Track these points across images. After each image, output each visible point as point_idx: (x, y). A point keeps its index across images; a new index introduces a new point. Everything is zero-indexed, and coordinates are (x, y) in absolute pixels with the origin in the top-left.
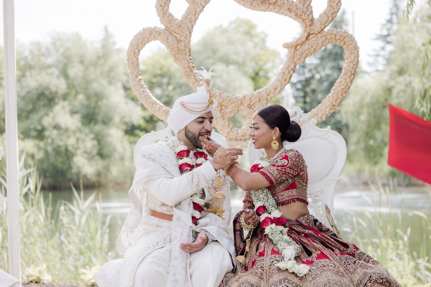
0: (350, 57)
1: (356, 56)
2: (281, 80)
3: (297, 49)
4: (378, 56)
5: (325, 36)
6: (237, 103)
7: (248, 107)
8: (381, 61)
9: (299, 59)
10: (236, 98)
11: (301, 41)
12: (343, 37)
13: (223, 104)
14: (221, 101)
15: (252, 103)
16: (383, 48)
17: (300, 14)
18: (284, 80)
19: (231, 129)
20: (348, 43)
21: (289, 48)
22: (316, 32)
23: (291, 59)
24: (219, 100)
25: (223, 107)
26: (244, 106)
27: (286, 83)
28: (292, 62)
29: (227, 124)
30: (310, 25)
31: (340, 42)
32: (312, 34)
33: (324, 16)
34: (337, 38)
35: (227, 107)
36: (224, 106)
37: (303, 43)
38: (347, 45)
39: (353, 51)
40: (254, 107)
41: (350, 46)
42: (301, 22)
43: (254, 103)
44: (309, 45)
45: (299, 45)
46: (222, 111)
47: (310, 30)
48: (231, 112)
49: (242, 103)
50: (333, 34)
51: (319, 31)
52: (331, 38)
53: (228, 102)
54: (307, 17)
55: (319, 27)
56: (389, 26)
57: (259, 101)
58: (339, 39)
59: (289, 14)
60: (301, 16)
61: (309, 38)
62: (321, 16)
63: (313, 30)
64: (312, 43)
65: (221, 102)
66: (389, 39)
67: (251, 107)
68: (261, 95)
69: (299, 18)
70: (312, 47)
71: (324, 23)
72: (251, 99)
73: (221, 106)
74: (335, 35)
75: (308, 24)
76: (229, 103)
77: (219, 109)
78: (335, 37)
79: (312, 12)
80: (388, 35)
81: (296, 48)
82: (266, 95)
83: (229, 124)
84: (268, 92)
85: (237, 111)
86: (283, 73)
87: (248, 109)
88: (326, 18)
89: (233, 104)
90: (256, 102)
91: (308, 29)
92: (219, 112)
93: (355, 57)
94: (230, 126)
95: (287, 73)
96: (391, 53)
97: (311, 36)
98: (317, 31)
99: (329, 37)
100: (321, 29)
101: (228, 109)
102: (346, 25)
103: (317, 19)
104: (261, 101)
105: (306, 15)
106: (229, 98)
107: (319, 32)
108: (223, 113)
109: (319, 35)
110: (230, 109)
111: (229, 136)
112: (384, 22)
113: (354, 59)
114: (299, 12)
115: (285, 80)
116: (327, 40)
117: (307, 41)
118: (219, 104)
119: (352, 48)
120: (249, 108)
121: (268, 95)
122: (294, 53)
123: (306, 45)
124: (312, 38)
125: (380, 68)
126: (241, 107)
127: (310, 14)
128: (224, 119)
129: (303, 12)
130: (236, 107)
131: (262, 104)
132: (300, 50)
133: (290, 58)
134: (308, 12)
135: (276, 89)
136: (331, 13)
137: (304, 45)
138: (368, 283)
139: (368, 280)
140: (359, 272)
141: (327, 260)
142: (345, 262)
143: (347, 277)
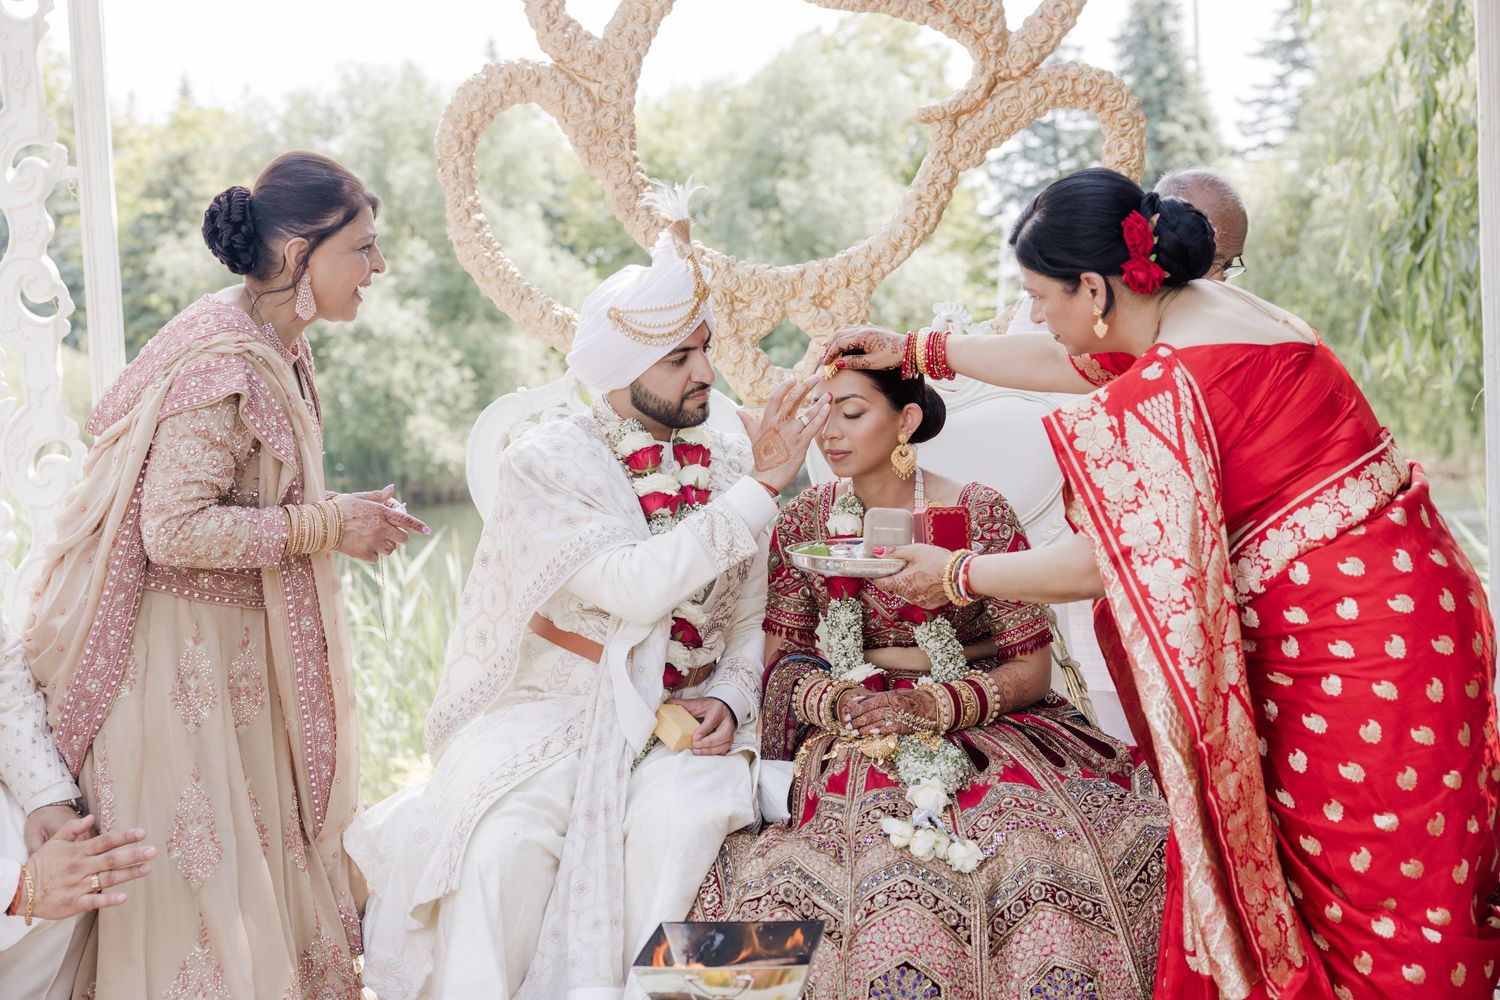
0: (1119, 147)
1: (1136, 142)
2: (912, 217)
3: (959, 124)
5: (1043, 83)
6: (781, 291)
7: (814, 304)
9: (967, 154)
10: (778, 275)
11: (972, 100)
12: (1096, 88)
13: (737, 294)
14: (731, 285)
15: (826, 290)
17: (967, 20)
18: (922, 219)
19: (764, 370)
20: (1111, 105)
21: (936, 123)
22: (1016, 73)
23: (942, 155)
24: (724, 282)
25: (739, 306)
26: (800, 299)
27: (927, 228)
28: (945, 163)
29: (750, 355)
30: (998, 53)
31: (1089, 101)
32: (1004, 80)
33: (1039, 22)
34: (1080, 89)
35: (748, 305)
36: (742, 301)
37: (977, 107)
38: (1108, 110)
39: (1127, 128)
40: (833, 302)
41: (1119, 115)
42: (971, 42)
43: (832, 292)
44: (996, 112)
45: (963, 113)
46: (736, 316)
47: (999, 67)
48: (763, 319)
49: (794, 290)
50: (1066, 77)
51: (1024, 69)
52: (1061, 91)
53: (752, 288)
54: (987, 26)
55: (1026, 56)
57: (847, 286)
58: (1086, 94)
59: (934, 18)
60: (969, 23)
61: (994, 92)
62: (1029, 23)
63: (1008, 67)
64: (1004, 107)
65: (733, 289)
67: (821, 303)
68: (851, 266)
69: (963, 31)
70: (1005, 117)
71: (1038, 44)
72: (821, 277)
73: (732, 303)
74: (1074, 80)
75: (992, 49)
76: (756, 292)
77: (727, 310)
78: (1073, 88)
79: (1001, 12)
81: (955, 123)
82: (867, 267)
83: (757, 355)
84: (873, 256)
85: (780, 315)
86: (919, 199)
87: (814, 308)
88: (1045, 31)
89: (769, 293)
90: (837, 288)
91: (991, 66)
92: (726, 319)
93: (1134, 146)
94: (759, 361)
95: (929, 199)
97: (1000, 86)
98: (1019, 68)
99: (1054, 89)
100: (1029, 64)
101: (755, 311)
103: (1017, 32)
104: (852, 286)
105: (986, 21)
106: (756, 278)
107: (1025, 74)
108: (738, 322)
109: (1025, 83)
110: (758, 310)
111: (758, 392)
113: (1132, 151)
114: (963, 11)
115: (926, 219)
116: (1050, 97)
117: (987, 101)
118: (725, 295)
119: (1126, 121)
120: (817, 306)
121: (873, 267)
122: (951, 136)
123: (987, 114)
124: (1002, 91)
126: (793, 305)
127: (997, 18)
128: (741, 341)
129: (975, 11)
130: (777, 303)
131: (855, 294)
132: (968, 127)
133: (939, 153)
134: (990, 15)
135: (896, 248)
136: (1059, 15)
137: (980, 114)
138: (1153, 863)
139: (1153, 855)
140: (1128, 829)
141: (1032, 791)
142: (1086, 800)
143: (1089, 846)
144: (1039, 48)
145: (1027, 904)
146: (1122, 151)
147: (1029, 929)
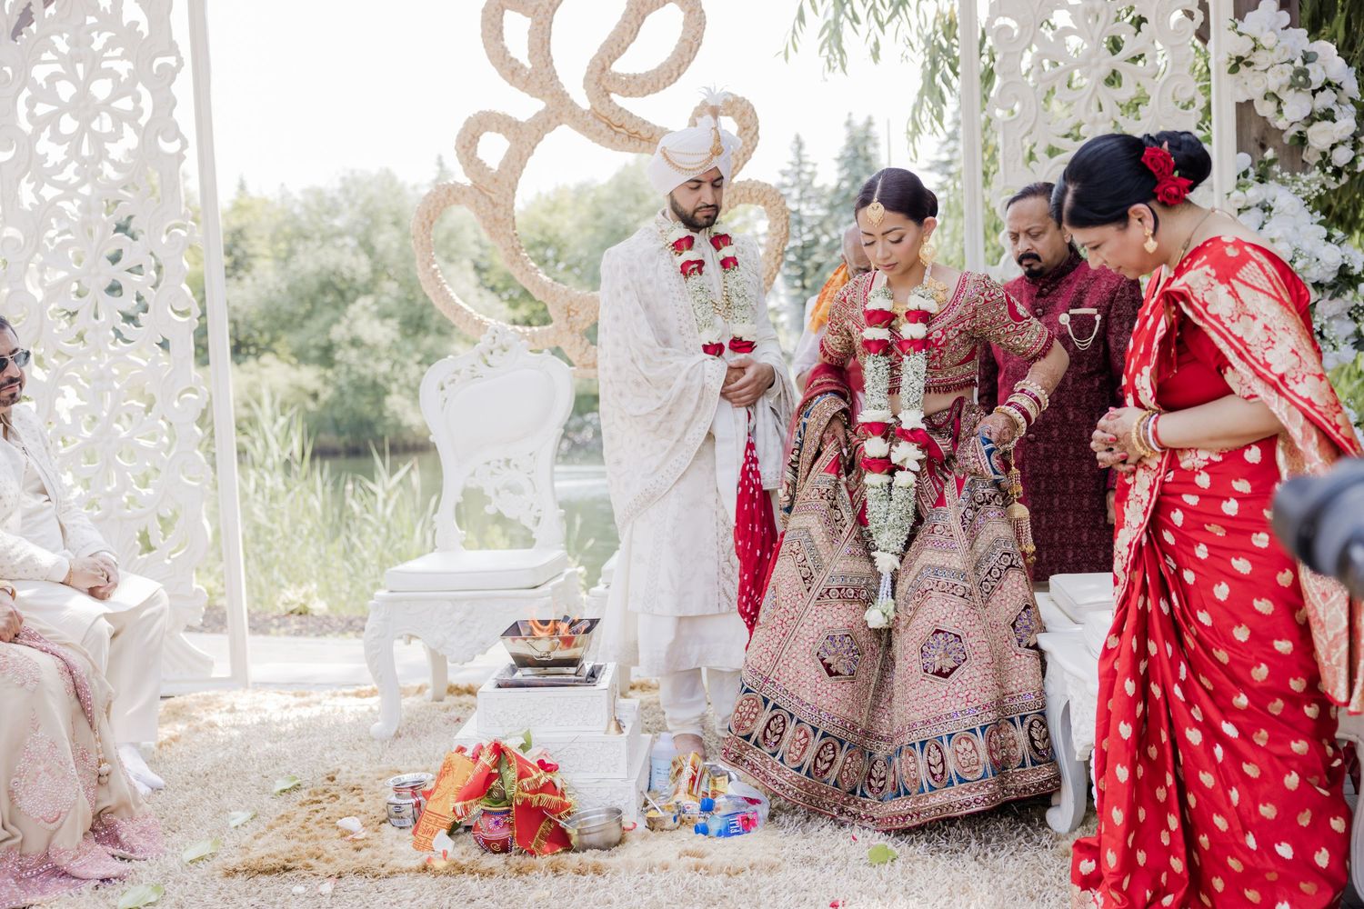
5: (733, 191)
12: (762, 193)
13: (571, 307)
14: (567, 302)
19: (586, 348)
24: (563, 301)
25: (572, 313)
29: (578, 340)
31: (759, 200)
34: (753, 194)
35: (577, 313)
36: (573, 311)
41: (775, 208)
46: (570, 319)
48: (585, 321)
50: (746, 187)
53: (579, 304)
58: (757, 196)
65: (568, 304)
73: (568, 312)
74: (750, 189)
76: (581, 306)
77: (566, 315)
78: (750, 193)
83: (583, 340)
89: (588, 307)
92: (565, 321)
94: (584, 343)
99: (739, 194)
106: (581, 298)
108: (571, 322)
110: (582, 316)
111: (582, 360)
113: (782, 228)
116: (737, 199)
118: (564, 308)
119: (778, 211)
128: (573, 332)
146: (776, 228)
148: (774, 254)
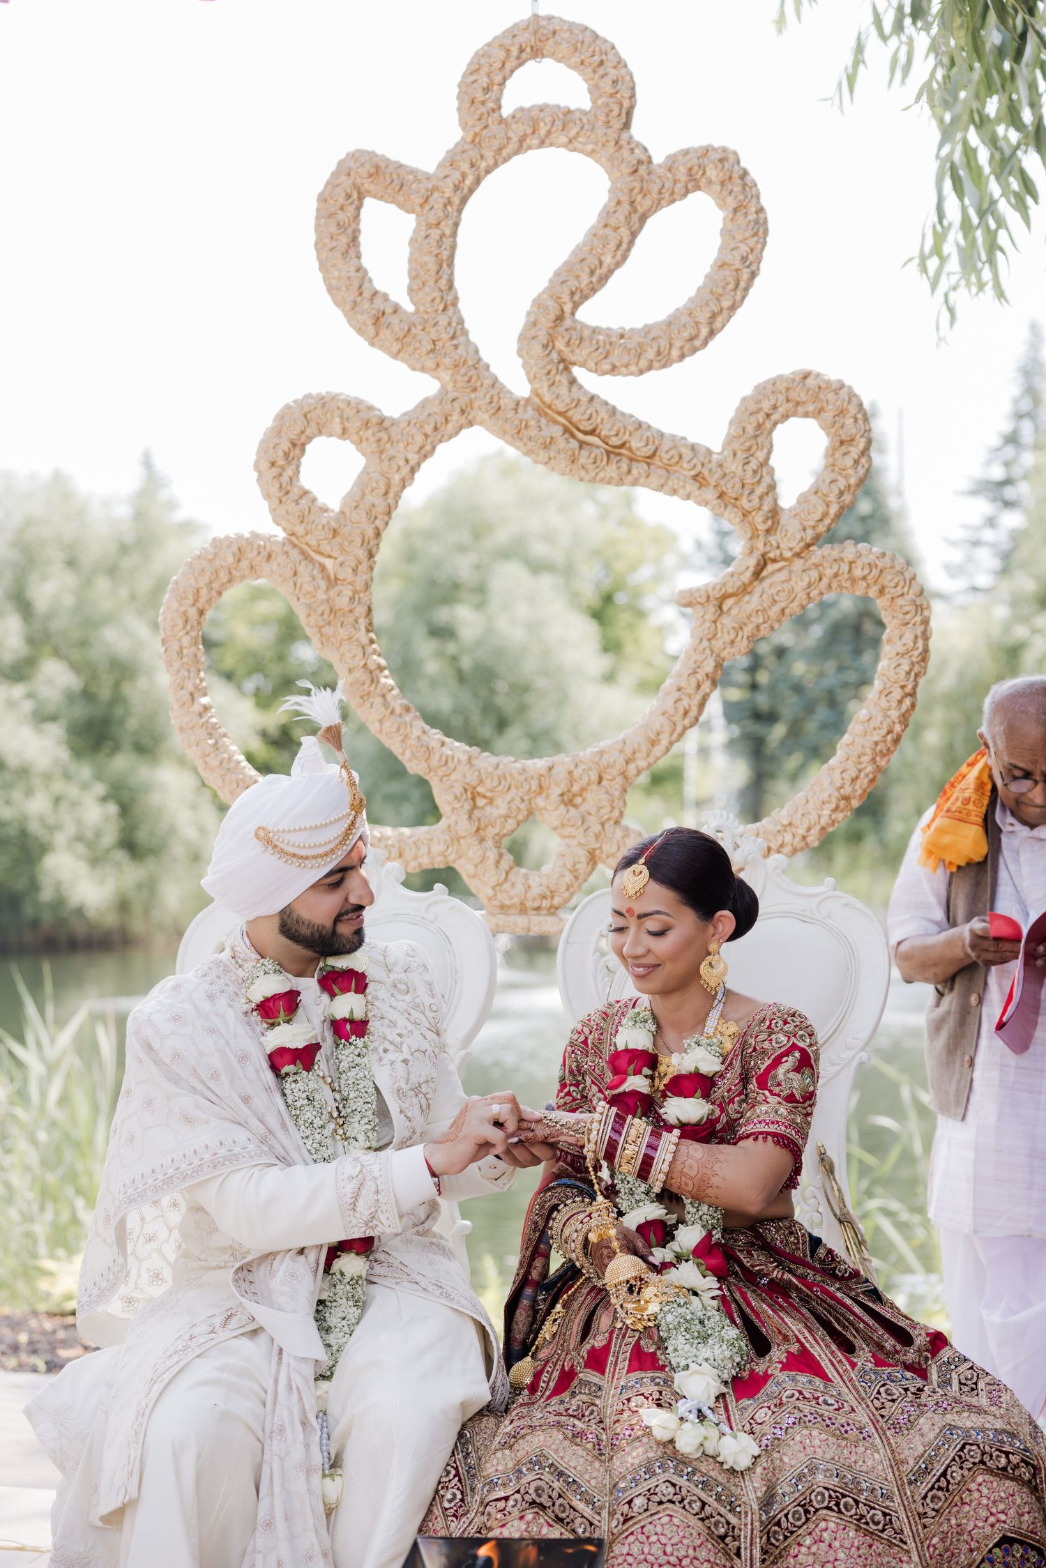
0: (900, 638)
1: (919, 633)
2: (671, 711)
3: (725, 608)
4: (976, 543)
5: (816, 566)
6: (526, 787)
7: (563, 802)
8: (987, 560)
9: (732, 642)
10: (524, 770)
11: (739, 583)
12: (875, 572)
13: (479, 789)
14: (472, 779)
15: (576, 788)
16: (991, 522)
17: (734, 495)
18: (681, 712)
19: (507, 873)
20: (892, 591)
21: (699, 607)
22: (788, 554)
23: (705, 643)
24: (464, 776)
25: (481, 802)
26: (548, 796)
27: (687, 722)
28: (708, 652)
29: (492, 856)
30: (768, 531)
31: (868, 586)
32: (774, 561)
33: (814, 499)
34: (858, 573)
35: (491, 801)
36: (484, 797)
37: (745, 590)
38: (888, 596)
39: (908, 617)
40: (584, 800)
41: (900, 601)
42: (738, 520)
43: (583, 789)
44: (765, 596)
45: (730, 596)
46: (477, 813)
47: (768, 548)
48: (506, 817)
49: (541, 787)
50: (842, 560)
51: (797, 549)
52: (836, 575)
53: (495, 783)
54: (756, 502)
55: (798, 536)
56: (1010, 451)
57: (600, 782)
58: (864, 578)
59: (697, 493)
60: (736, 499)
61: (764, 573)
62: (803, 499)
63: (778, 547)
64: (774, 591)
65: (474, 783)
66: (1009, 493)
67: (571, 801)
68: (604, 761)
69: (730, 508)
70: (775, 602)
71: (812, 523)
72: (570, 773)
73: (473, 799)
74: (851, 563)
75: (762, 527)
76: (500, 788)
77: (467, 807)
78: (850, 571)
79: (772, 487)
80: (1007, 482)
81: (720, 607)
82: (621, 761)
83: (501, 855)
84: (628, 750)
85: (526, 813)
86: (679, 690)
87: (562, 807)
88: (821, 508)
89: (513, 789)
90: (588, 784)
91: (760, 545)
92: (466, 816)
93: (916, 637)
94: (502, 862)
95: (691, 690)
96: (1016, 537)
97: (771, 567)
98: (791, 549)
99: (829, 572)
100: (802, 544)
101: (497, 807)
102: (881, 451)
103: (790, 510)
104: (604, 783)
105: (755, 497)
106: (499, 772)
107: (798, 555)
108: (479, 820)
109: (798, 564)
110: (501, 808)
111: (499, 895)
112: (996, 441)
113: (915, 643)
114: (729, 486)
115: (686, 713)
116: (825, 581)
117: (756, 583)
118: (466, 790)
119: (907, 608)
120: (566, 804)
121: (627, 762)
122: (715, 622)
123: (755, 598)
124: (773, 573)
125: (984, 580)
126: (540, 801)
127: (767, 494)
128: (482, 840)
129: (743, 486)
130: (523, 800)
131: (607, 793)
132: (734, 612)
133: (701, 640)
134: (760, 490)
135: (653, 743)
136: (836, 492)
137: (747, 598)
138: (954, 1468)
139: (954, 1460)
140: (926, 1428)
141: (818, 1381)
142: (879, 1393)
143: (880, 1446)
144: (814, 527)
145: (807, 1512)
146: (903, 641)
147: (808, 1541)
148: (897, 694)
